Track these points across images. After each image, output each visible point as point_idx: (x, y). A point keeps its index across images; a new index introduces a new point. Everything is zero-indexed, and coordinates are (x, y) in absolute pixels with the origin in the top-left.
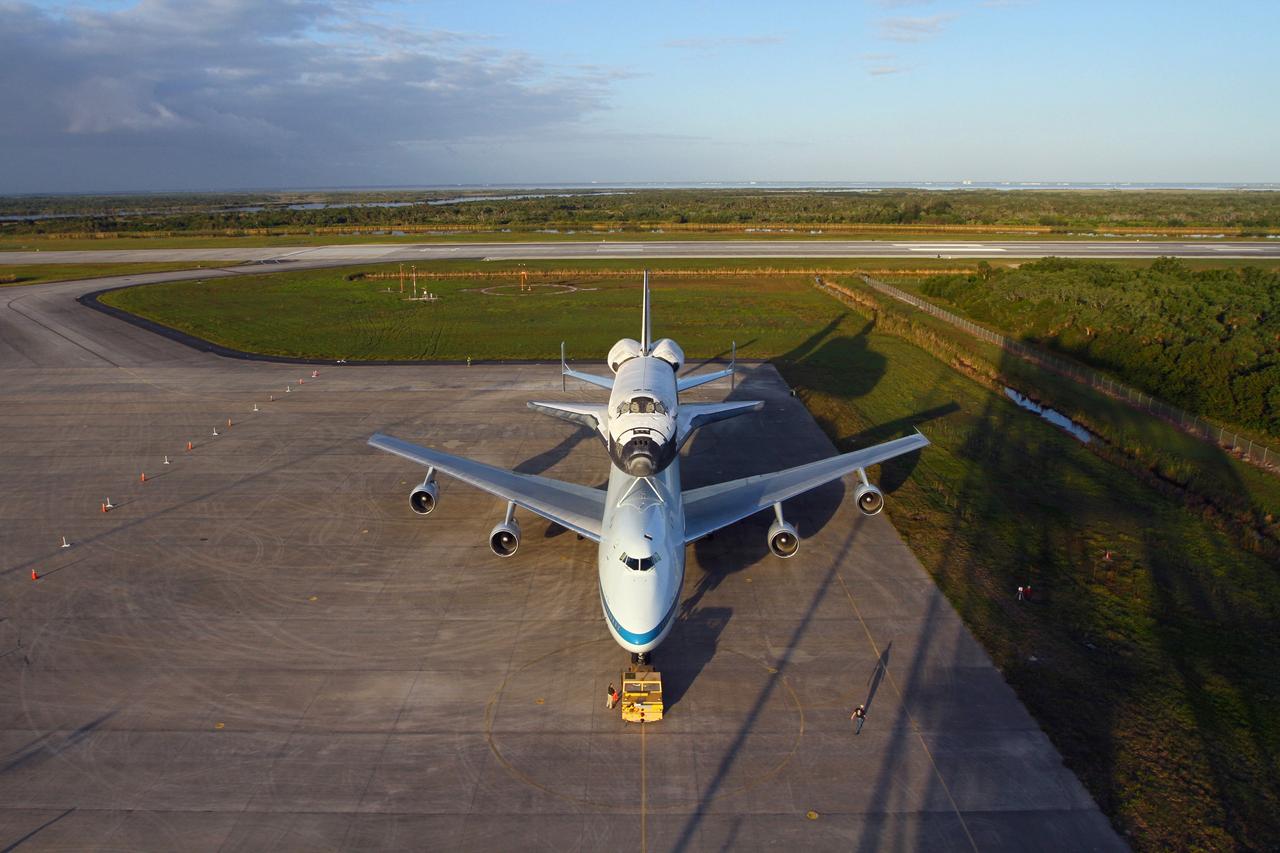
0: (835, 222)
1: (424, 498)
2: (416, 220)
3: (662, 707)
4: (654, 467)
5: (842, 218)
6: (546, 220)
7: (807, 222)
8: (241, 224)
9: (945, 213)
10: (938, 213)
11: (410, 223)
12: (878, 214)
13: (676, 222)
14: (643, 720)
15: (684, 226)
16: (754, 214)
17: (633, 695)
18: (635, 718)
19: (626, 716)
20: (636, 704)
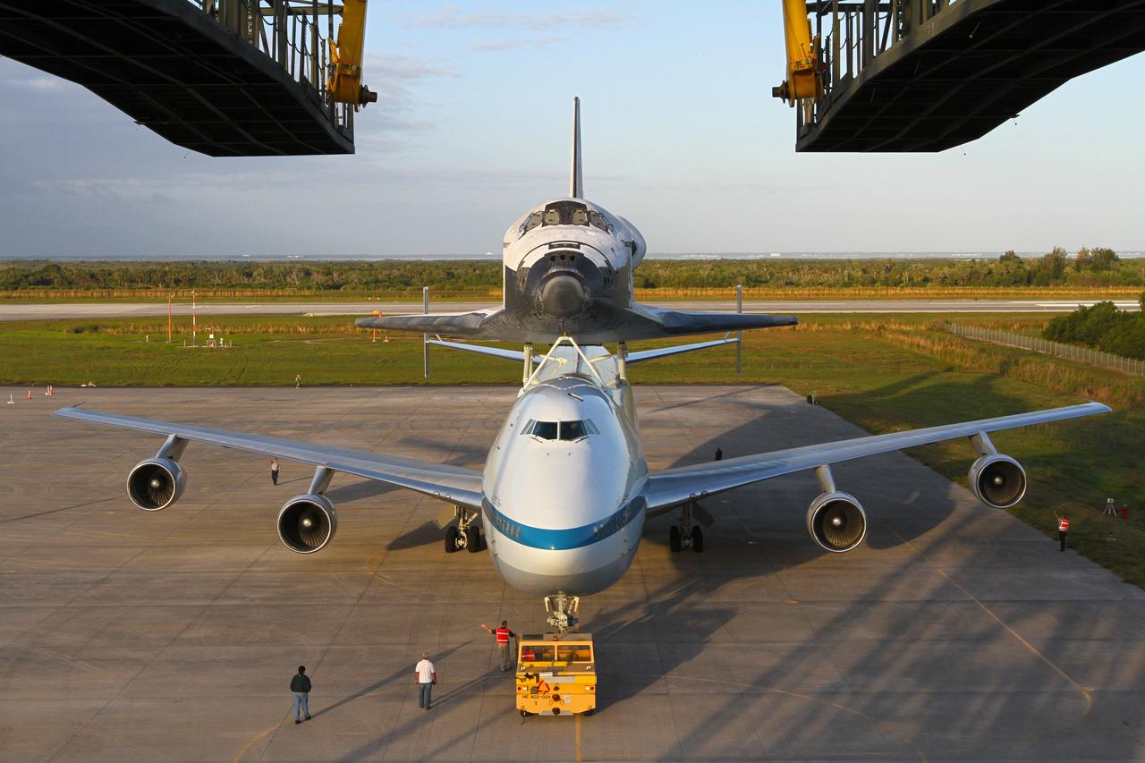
0: (914, 285)
1: (155, 483)
4: (587, 298)
5: (926, 280)
6: (407, 284)
7: (863, 285)
9: (1109, 269)
10: (1095, 268)
11: (168, 286)
12: (990, 272)
14: (556, 711)
15: (649, 291)
17: (537, 664)
18: (542, 706)
19: (525, 702)
20: (542, 675)
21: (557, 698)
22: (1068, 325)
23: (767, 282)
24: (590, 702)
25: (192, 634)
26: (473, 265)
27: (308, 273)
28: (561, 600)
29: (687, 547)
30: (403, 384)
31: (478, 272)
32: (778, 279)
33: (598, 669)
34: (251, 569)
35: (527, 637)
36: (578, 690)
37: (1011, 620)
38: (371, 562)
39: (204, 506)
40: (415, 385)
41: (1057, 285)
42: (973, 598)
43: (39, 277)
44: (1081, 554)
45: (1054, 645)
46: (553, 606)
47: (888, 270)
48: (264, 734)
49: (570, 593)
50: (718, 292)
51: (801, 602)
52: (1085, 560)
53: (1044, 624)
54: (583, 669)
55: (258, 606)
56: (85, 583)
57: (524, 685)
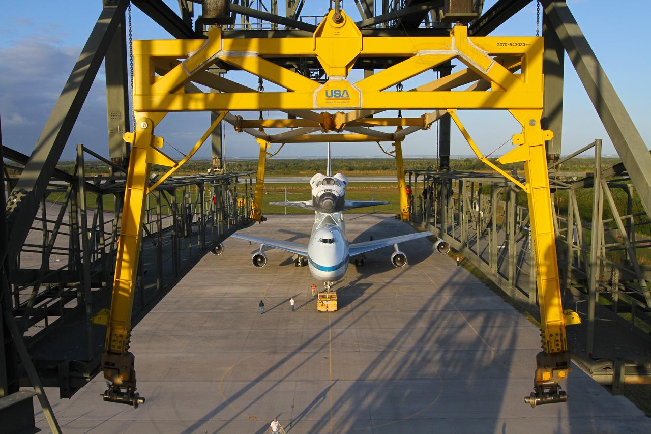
1: (217, 248)
2: (199, 169)
3: (336, 303)
4: (334, 205)
6: (273, 169)
8: (99, 170)
11: (196, 171)
12: (461, 165)
13: (347, 170)
14: (327, 310)
15: (351, 172)
16: (391, 166)
17: (323, 299)
18: (324, 309)
19: (320, 308)
20: (324, 302)
21: (327, 307)
22: (486, 189)
23: (389, 168)
24: (335, 308)
25: (207, 325)
26: (293, 161)
27: (241, 166)
28: (328, 283)
29: (359, 265)
30: (272, 214)
31: (296, 165)
32: (393, 168)
33: (338, 300)
34: (225, 296)
35: (320, 292)
36: (332, 306)
37: (469, 319)
38: (263, 293)
39: (209, 268)
40: (276, 214)
41: (483, 169)
42: (456, 309)
43: (155, 168)
44: (491, 289)
45: (483, 331)
46: (326, 284)
47: (429, 163)
48: (230, 368)
49: (330, 281)
50: (374, 172)
51: (402, 311)
52: (492, 291)
53: (479, 320)
54: (333, 300)
55: (227, 313)
56: (172, 302)
57: (319, 304)
